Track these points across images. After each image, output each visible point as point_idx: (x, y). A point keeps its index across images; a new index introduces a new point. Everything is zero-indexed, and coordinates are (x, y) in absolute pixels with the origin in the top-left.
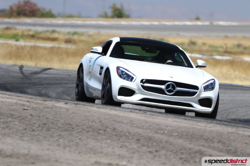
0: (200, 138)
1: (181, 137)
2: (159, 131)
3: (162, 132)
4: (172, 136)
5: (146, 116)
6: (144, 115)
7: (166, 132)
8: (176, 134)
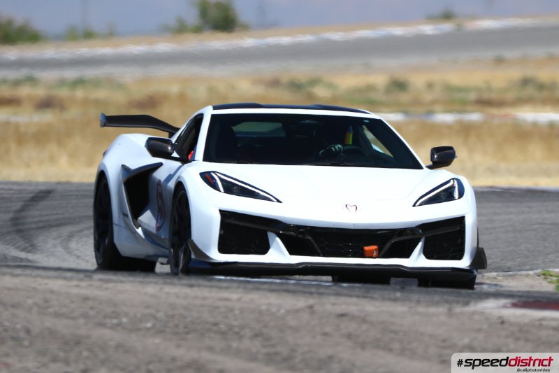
0: (209, 330)
1: (161, 332)
2: (108, 321)
3: (115, 321)
4: (139, 330)
5: (91, 285)
6: (84, 284)
7: (125, 320)
8: (149, 325)
